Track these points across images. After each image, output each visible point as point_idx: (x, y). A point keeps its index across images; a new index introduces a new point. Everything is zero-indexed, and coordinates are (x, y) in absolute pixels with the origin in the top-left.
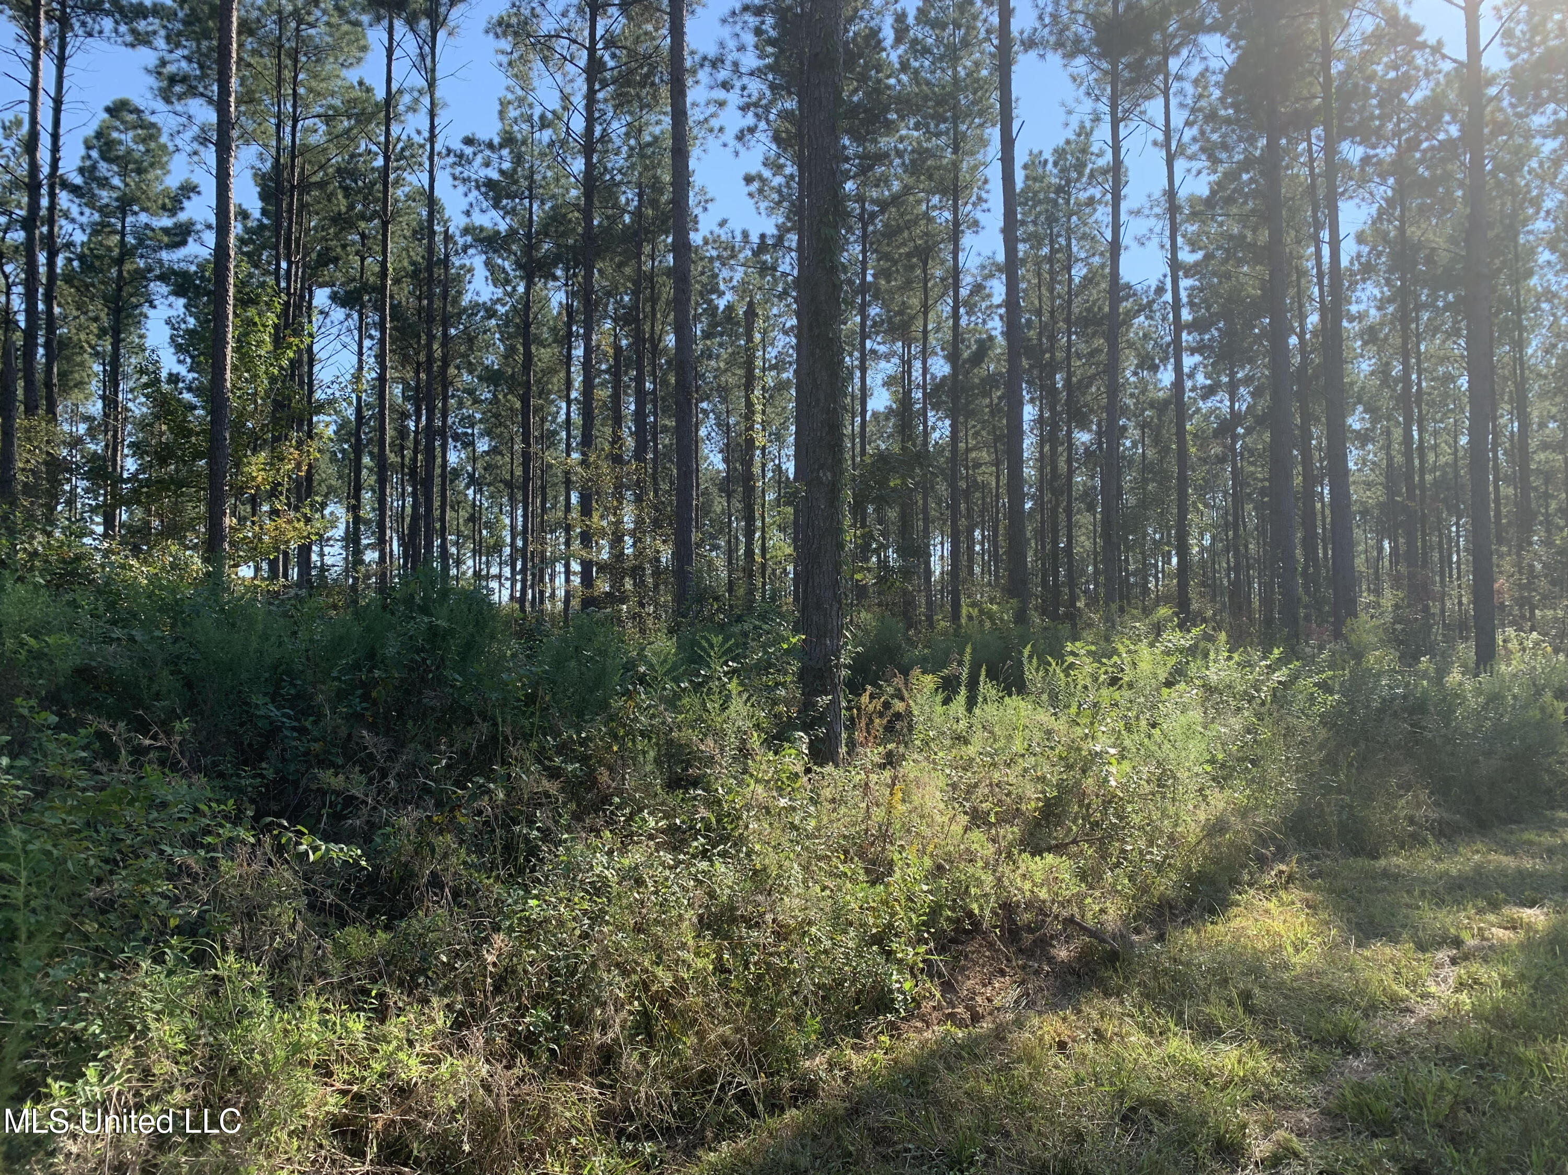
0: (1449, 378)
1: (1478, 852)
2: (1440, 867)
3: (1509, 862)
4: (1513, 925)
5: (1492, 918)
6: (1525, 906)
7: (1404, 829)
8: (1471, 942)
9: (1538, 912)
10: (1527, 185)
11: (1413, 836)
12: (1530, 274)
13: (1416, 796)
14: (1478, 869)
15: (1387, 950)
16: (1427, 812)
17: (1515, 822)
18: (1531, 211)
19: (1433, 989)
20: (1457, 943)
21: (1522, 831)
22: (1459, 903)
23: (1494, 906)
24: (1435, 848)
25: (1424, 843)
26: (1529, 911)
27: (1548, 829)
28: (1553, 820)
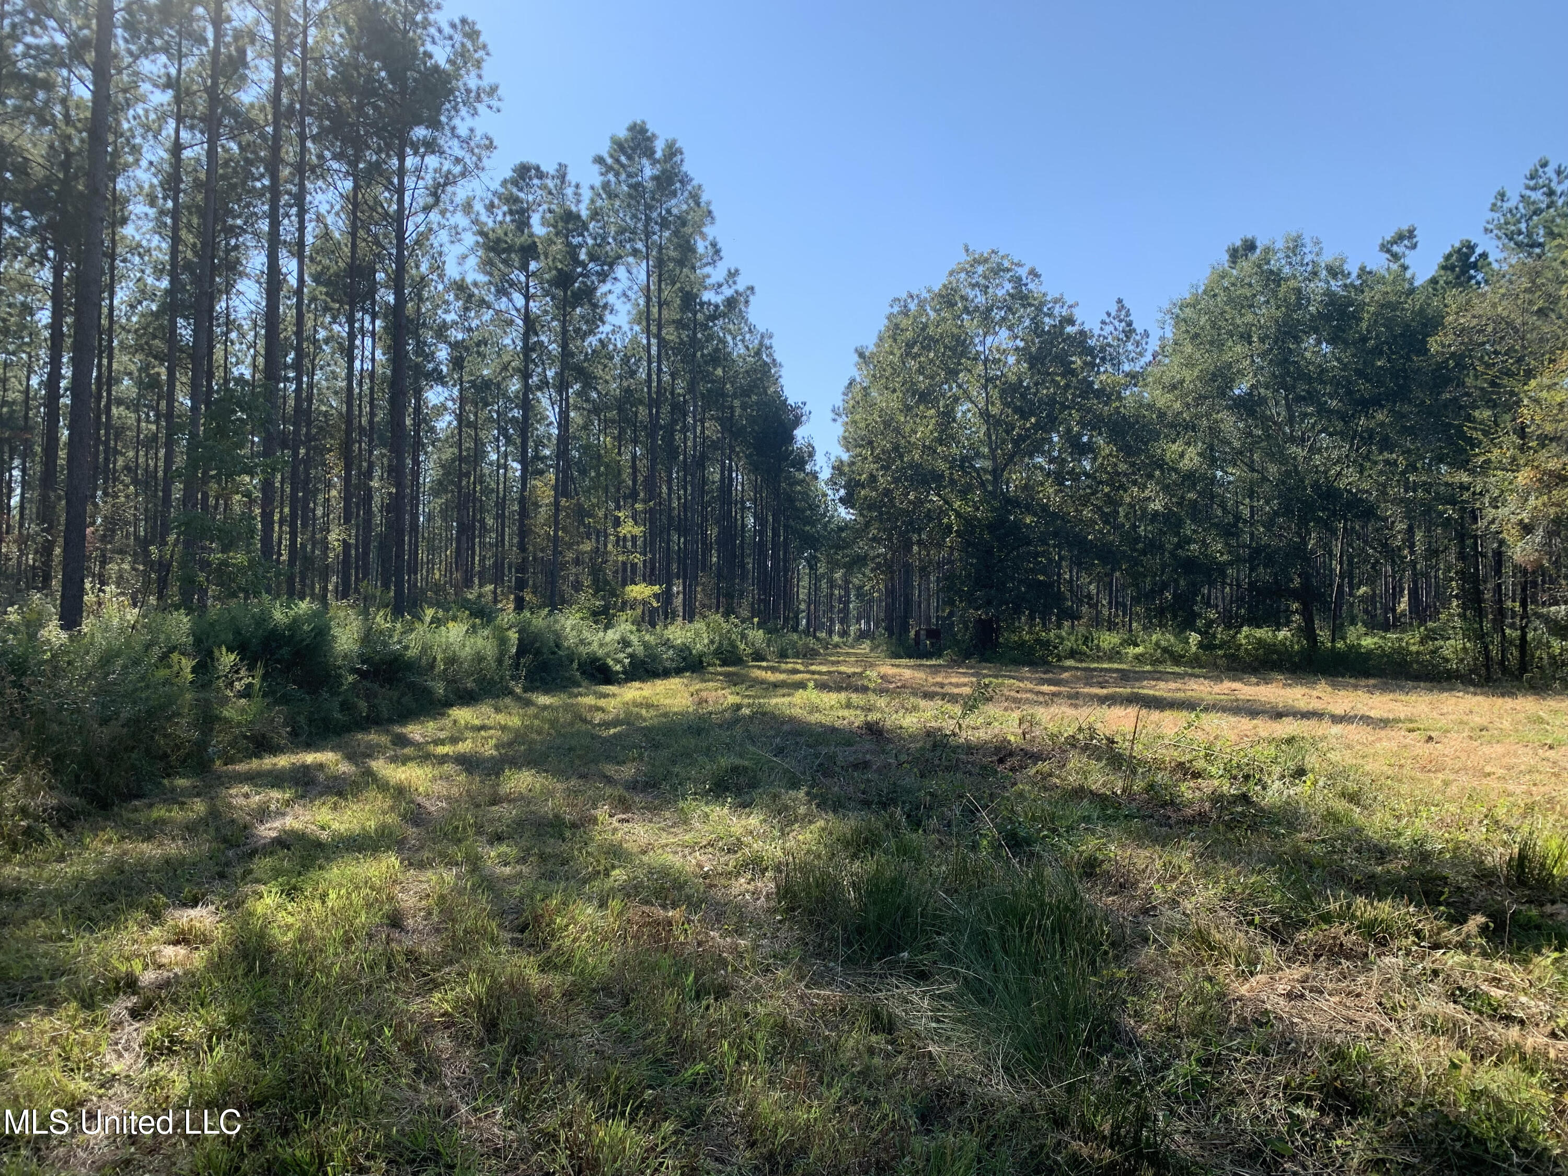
0: (27, 309)
1: (110, 841)
2: (69, 869)
3: (150, 850)
4: (181, 938)
5: (155, 932)
6: (185, 905)
7: (15, 826)
8: (148, 977)
9: (204, 912)
10: (131, 129)
11: (28, 832)
12: (124, 221)
13: (28, 780)
14: (118, 866)
15: (46, 1024)
16: (47, 800)
17: (138, 797)
18: (131, 159)
19: (117, 1067)
20: (130, 984)
21: (151, 806)
22: (113, 920)
23: (156, 916)
24: (56, 844)
25: (42, 839)
26: (193, 913)
27: (175, 801)
28: (173, 790)
